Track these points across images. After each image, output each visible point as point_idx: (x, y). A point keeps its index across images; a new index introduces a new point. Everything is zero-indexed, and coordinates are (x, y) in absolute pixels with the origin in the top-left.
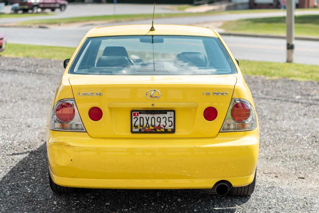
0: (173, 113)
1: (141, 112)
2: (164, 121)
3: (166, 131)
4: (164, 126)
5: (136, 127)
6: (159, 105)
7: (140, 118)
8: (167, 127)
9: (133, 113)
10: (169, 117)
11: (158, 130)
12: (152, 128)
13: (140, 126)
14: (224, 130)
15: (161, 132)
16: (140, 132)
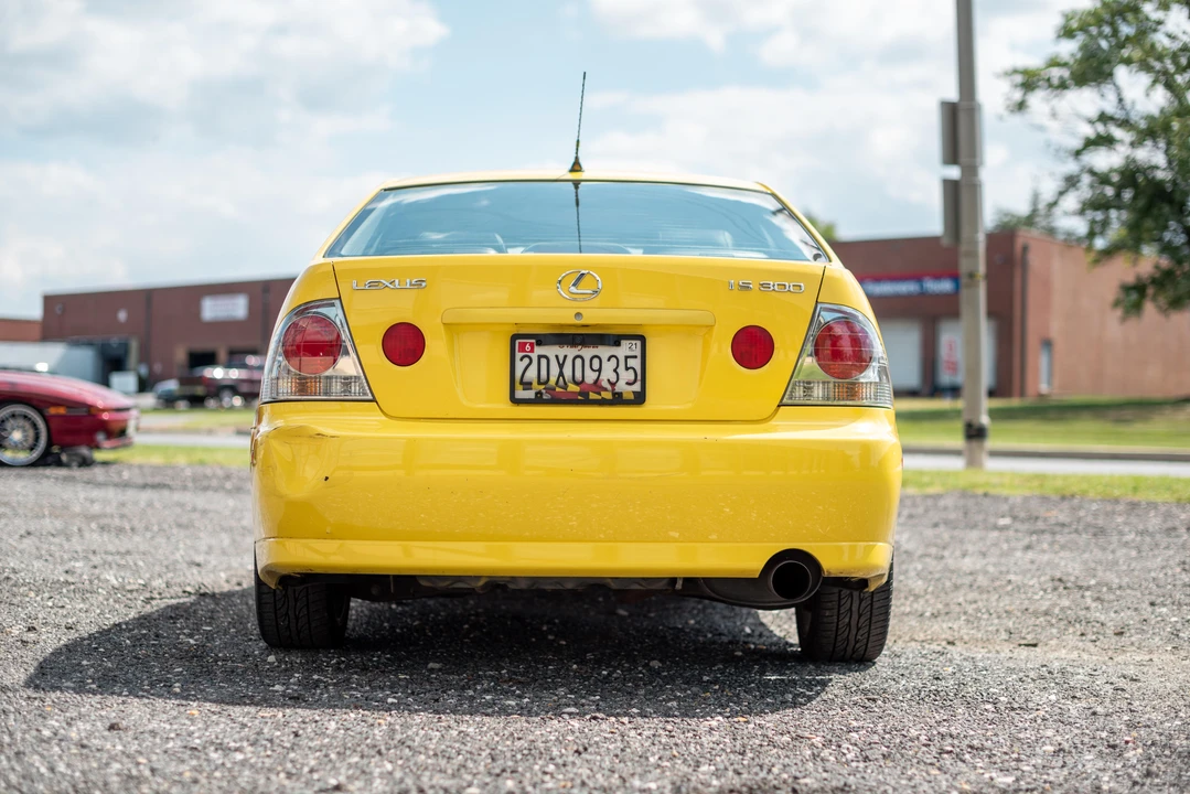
0: (639, 343)
1: (541, 340)
2: (610, 367)
3: (618, 400)
4: (613, 385)
5: (527, 385)
6: (597, 315)
7: (540, 357)
8: (621, 387)
9: (517, 342)
10: (627, 357)
11: (593, 396)
12: (576, 389)
13: (539, 383)
14: (794, 397)
15: (602, 403)
16: (538, 400)
